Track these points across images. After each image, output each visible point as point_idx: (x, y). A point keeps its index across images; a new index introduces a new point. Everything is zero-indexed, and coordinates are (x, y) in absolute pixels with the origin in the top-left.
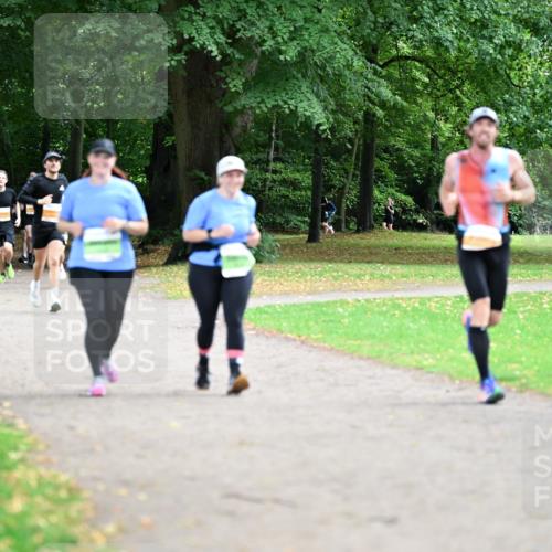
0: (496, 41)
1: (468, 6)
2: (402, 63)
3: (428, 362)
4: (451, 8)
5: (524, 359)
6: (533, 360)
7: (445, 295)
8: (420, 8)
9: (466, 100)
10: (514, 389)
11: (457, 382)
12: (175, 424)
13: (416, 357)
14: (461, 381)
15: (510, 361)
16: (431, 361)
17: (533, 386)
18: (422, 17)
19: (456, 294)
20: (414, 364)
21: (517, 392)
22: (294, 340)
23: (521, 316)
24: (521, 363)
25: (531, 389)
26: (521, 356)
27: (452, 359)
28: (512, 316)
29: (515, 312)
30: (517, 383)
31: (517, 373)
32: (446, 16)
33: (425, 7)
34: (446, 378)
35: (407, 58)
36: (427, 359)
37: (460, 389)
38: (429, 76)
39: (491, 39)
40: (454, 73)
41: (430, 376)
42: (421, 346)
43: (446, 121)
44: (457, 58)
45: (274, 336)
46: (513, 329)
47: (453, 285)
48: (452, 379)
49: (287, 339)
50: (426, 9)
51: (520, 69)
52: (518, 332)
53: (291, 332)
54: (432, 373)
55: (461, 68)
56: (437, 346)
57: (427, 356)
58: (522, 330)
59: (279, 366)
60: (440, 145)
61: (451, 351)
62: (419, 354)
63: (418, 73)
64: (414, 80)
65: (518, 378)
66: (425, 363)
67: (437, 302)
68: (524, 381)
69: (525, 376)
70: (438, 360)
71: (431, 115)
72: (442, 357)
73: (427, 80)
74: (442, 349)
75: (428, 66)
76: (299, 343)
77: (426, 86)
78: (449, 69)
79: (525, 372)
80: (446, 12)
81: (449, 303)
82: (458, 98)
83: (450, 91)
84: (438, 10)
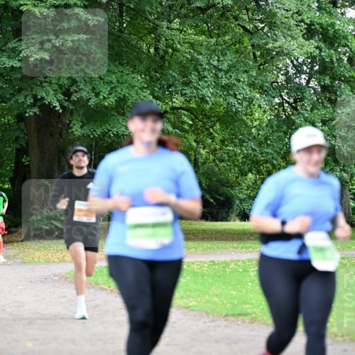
0: (238, 97)
1: (220, 76)
2: (175, 112)
3: (192, 304)
4: (209, 77)
5: (253, 301)
6: (259, 302)
7: (203, 260)
8: (189, 77)
9: (216, 135)
10: (247, 321)
11: (211, 316)
12: (29, 344)
13: (185, 300)
14: (213, 316)
15: (245, 303)
16: (194, 303)
17: (260, 319)
18: (191, 82)
19: (210, 259)
20: (183, 305)
21: (249, 323)
22: (106, 289)
23: (252, 274)
24: (252, 304)
25: (259, 321)
26: (251, 300)
27: (207, 301)
28: (246, 274)
29: (248, 271)
30: (249, 317)
31: (249, 310)
32: (206, 82)
33: (193, 76)
34: (204, 314)
35: (179, 108)
36: (191, 302)
37: (213, 321)
38: (192, 120)
39: (235, 96)
40: (209, 118)
41: (193, 312)
42: (188, 293)
43: (204, 149)
44: (211, 109)
45: (93, 287)
46: (246, 282)
47: (208, 254)
48: (207, 314)
49: (102, 289)
50: (194, 77)
51: (251, 115)
52: (250, 284)
53: (104, 284)
54: (195, 310)
55: (213, 115)
56: (198, 293)
57: (191, 299)
58: (252, 283)
59: (96, 306)
60: (200, 164)
61: (207, 296)
62: (186, 298)
63: (185, 119)
64: (184, 123)
65: (250, 314)
66: (190, 304)
67: (198, 265)
68: (254, 315)
69: (255, 313)
70: (199, 302)
71: (194, 144)
72: (201, 300)
73: (191, 122)
74: (201, 295)
75: (192, 113)
76: (109, 291)
77: (191, 126)
78: (205, 115)
79: (255, 310)
80: (206, 79)
81: (206, 265)
82: (211, 134)
83: (207, 129)
84: (201, 78)
